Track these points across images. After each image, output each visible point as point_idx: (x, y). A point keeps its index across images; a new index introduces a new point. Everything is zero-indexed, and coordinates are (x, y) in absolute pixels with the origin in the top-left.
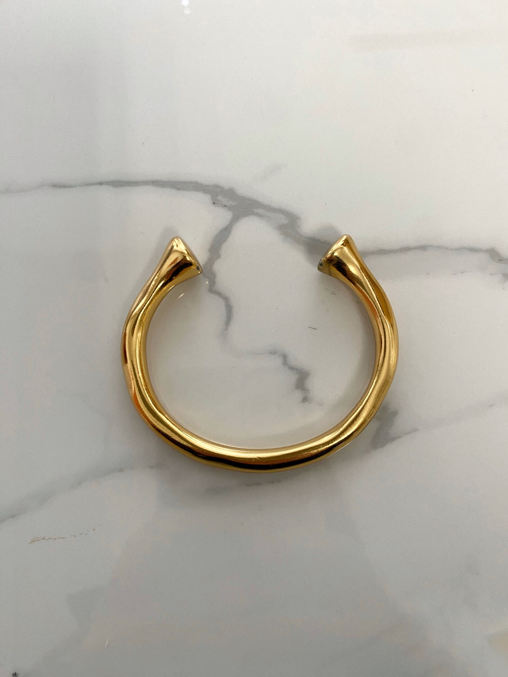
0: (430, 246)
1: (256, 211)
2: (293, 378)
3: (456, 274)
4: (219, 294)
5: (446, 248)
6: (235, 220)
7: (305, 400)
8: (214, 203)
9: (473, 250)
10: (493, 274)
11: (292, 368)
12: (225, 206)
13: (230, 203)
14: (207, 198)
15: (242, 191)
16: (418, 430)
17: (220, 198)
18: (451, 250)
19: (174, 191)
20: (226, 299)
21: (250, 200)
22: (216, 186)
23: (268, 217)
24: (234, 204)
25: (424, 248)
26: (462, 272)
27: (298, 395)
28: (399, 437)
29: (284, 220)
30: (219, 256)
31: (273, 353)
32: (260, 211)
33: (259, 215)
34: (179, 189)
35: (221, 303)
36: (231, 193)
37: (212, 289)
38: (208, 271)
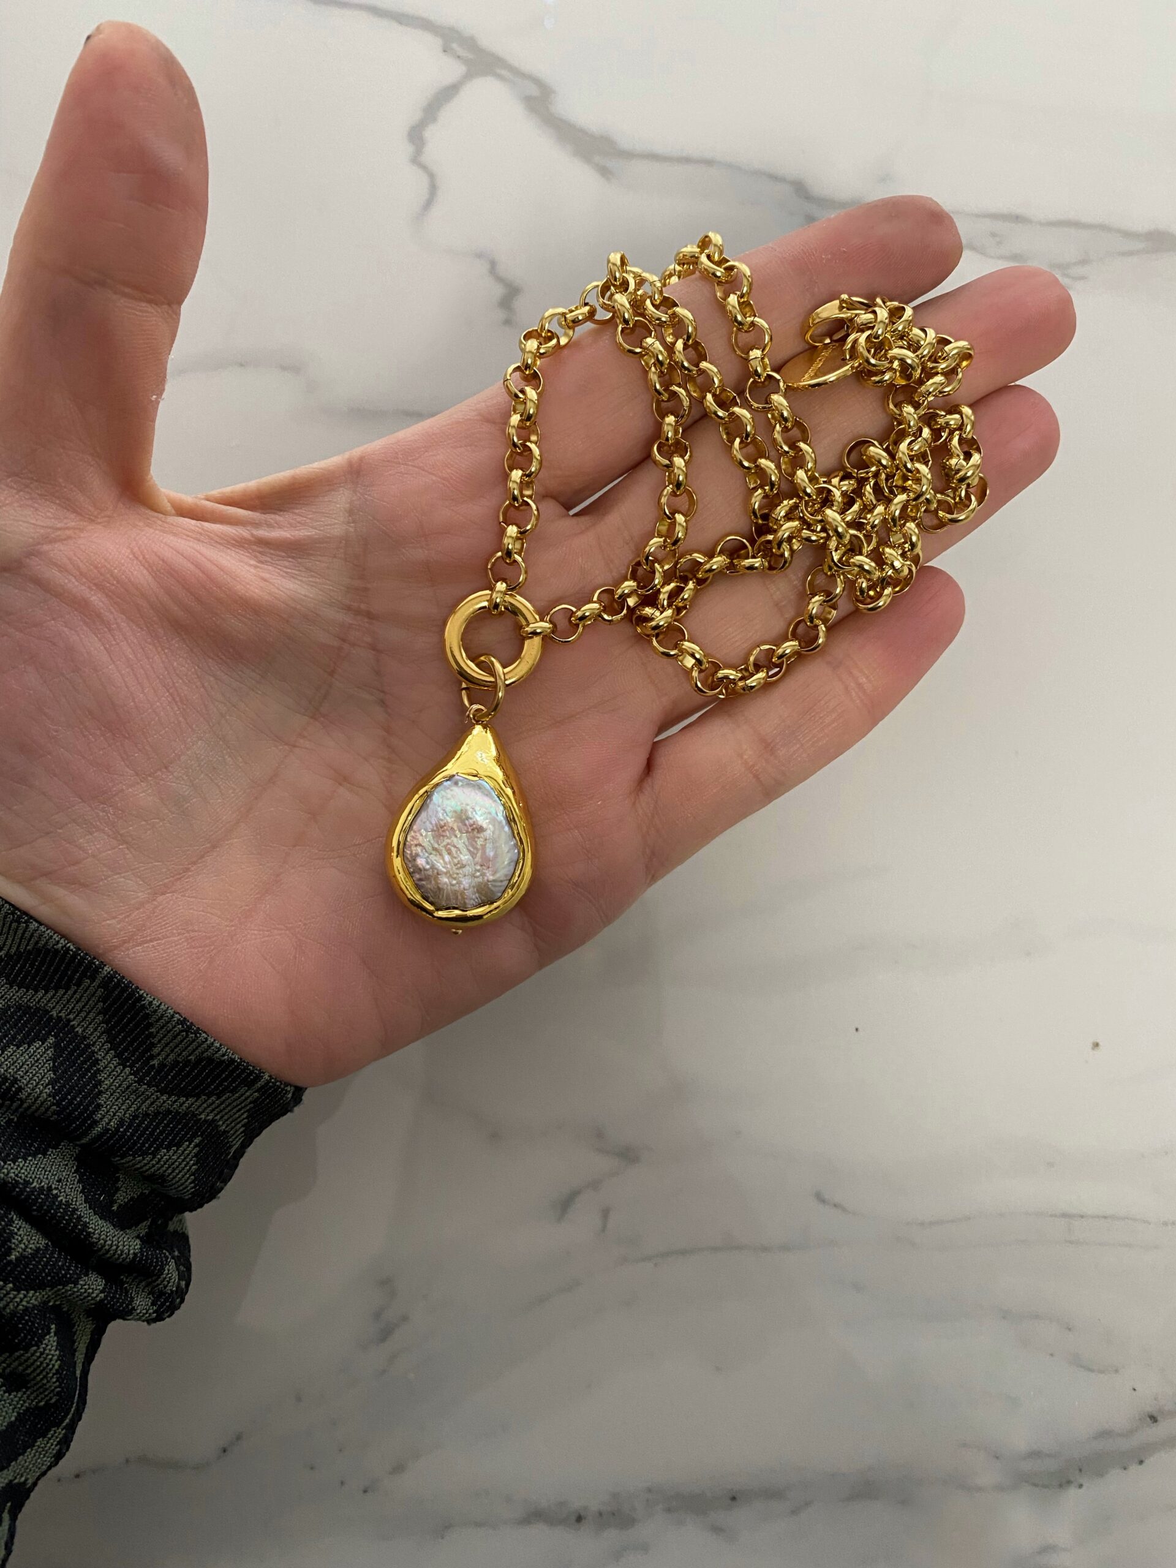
0: (716, 162)
1: (498, 71)
2: (499, 291)
4: (424, 167)
5: (739, 169)
6: (468, 76)
7: (508, 322)
8: (445, 51)
9: (774, 178)
11: (500, 279)
12: (459, 57)
13: (467, 54)
14: (436, 42)
15: (486, 41)
17: (454, 46)
18: (745, 172)
19: (395, 24)
20: (432, 176)
21: (494, 55)
22: (452, 29)
23: (514, 82)
24: (471, 56)
25: (708, 163)
27: (501, 315)
29: (534, 91)
30: (434, 120)
31: (480, 255)
32: (504, 72)
33: (501, 78)
34: (402, 24)
35: (425, 180)
36: (470, 43)
37: (416, 160)
38: (416, 136)
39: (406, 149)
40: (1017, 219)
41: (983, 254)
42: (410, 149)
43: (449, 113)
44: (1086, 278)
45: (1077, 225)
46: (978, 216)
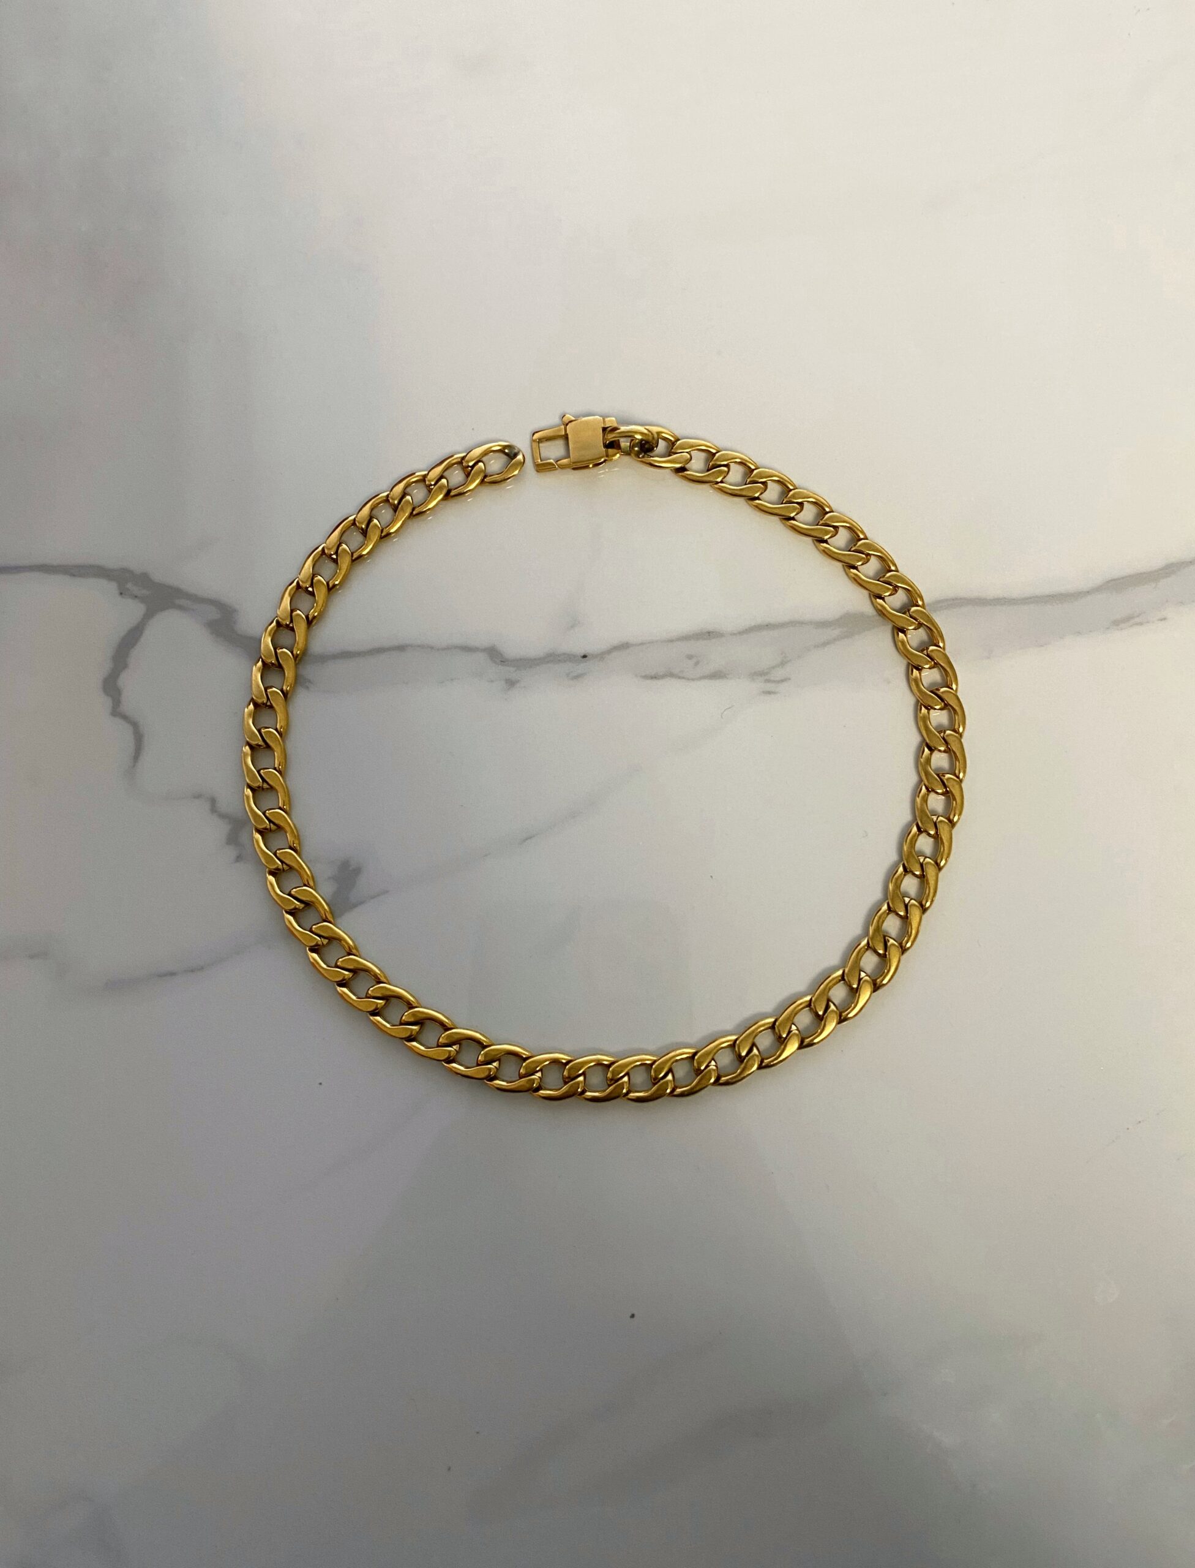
0: (411, 646)
1: (177, 602)
2: (223, 828)
3: (442, 682)
4: (125, 717)
5: (432, 648)
6: (149, 615)
7: (239, 858)
8: (121, 594)
9: (467, 649)
10: (492, 681)
11: (222, 816)
12: (136, 597)
13: (145, 592)
14: (112, 587)
15: (158, 576)
16: (387, 892)
17: (129, 586)
18: (438, 650)
19: (67, 578)
20: (135, 725)
21: (170, 587)
22: (125, 570)
23: (193, 610)
24: (148, 594)
25: (401, 648)
26: (452, 680)
27: (231, 852)
28: (362, 903)
29: (214, 614)
30: (125, 666)
31: (198, 796)
32: (182, 602)
33: (181, 608)
34: (74, 576)
35: (128, 729)
36: (144, 579)
37: (116, 711)
38: (111, 686)
39: (101, 703)
40: (709, 635)
41: (683, 678)
42: (108, 702)
43: (139, 655)
44: (790, 679)
45: (768, 626)
46: (671, 641)
